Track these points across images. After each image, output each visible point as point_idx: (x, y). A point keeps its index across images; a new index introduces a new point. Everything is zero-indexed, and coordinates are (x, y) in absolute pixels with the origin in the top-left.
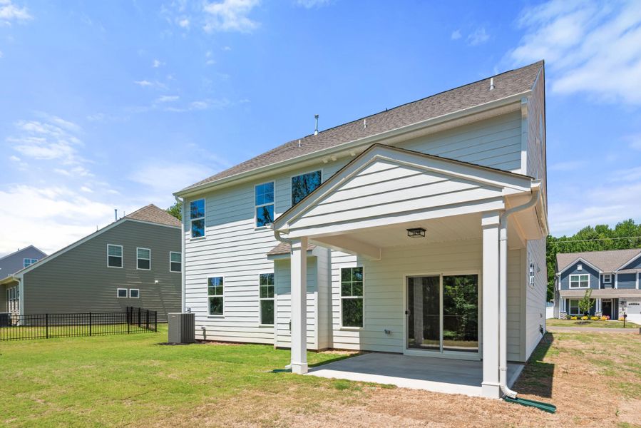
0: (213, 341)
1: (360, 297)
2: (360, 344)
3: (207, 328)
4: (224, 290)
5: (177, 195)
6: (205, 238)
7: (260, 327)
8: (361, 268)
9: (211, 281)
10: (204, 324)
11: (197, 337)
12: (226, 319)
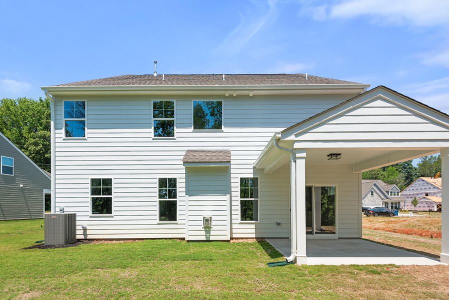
0: (97, 240)
1: (256, 199)
2: (255, 233)
3: (88, 227)
4: (113, 190)
5: (47, 90)
6: (85, 140)
7: (158, 224)
8: (257, 179)
9: (94, 182)
10: (85, 224)
11: (78, 237)
12: (115, 218)
